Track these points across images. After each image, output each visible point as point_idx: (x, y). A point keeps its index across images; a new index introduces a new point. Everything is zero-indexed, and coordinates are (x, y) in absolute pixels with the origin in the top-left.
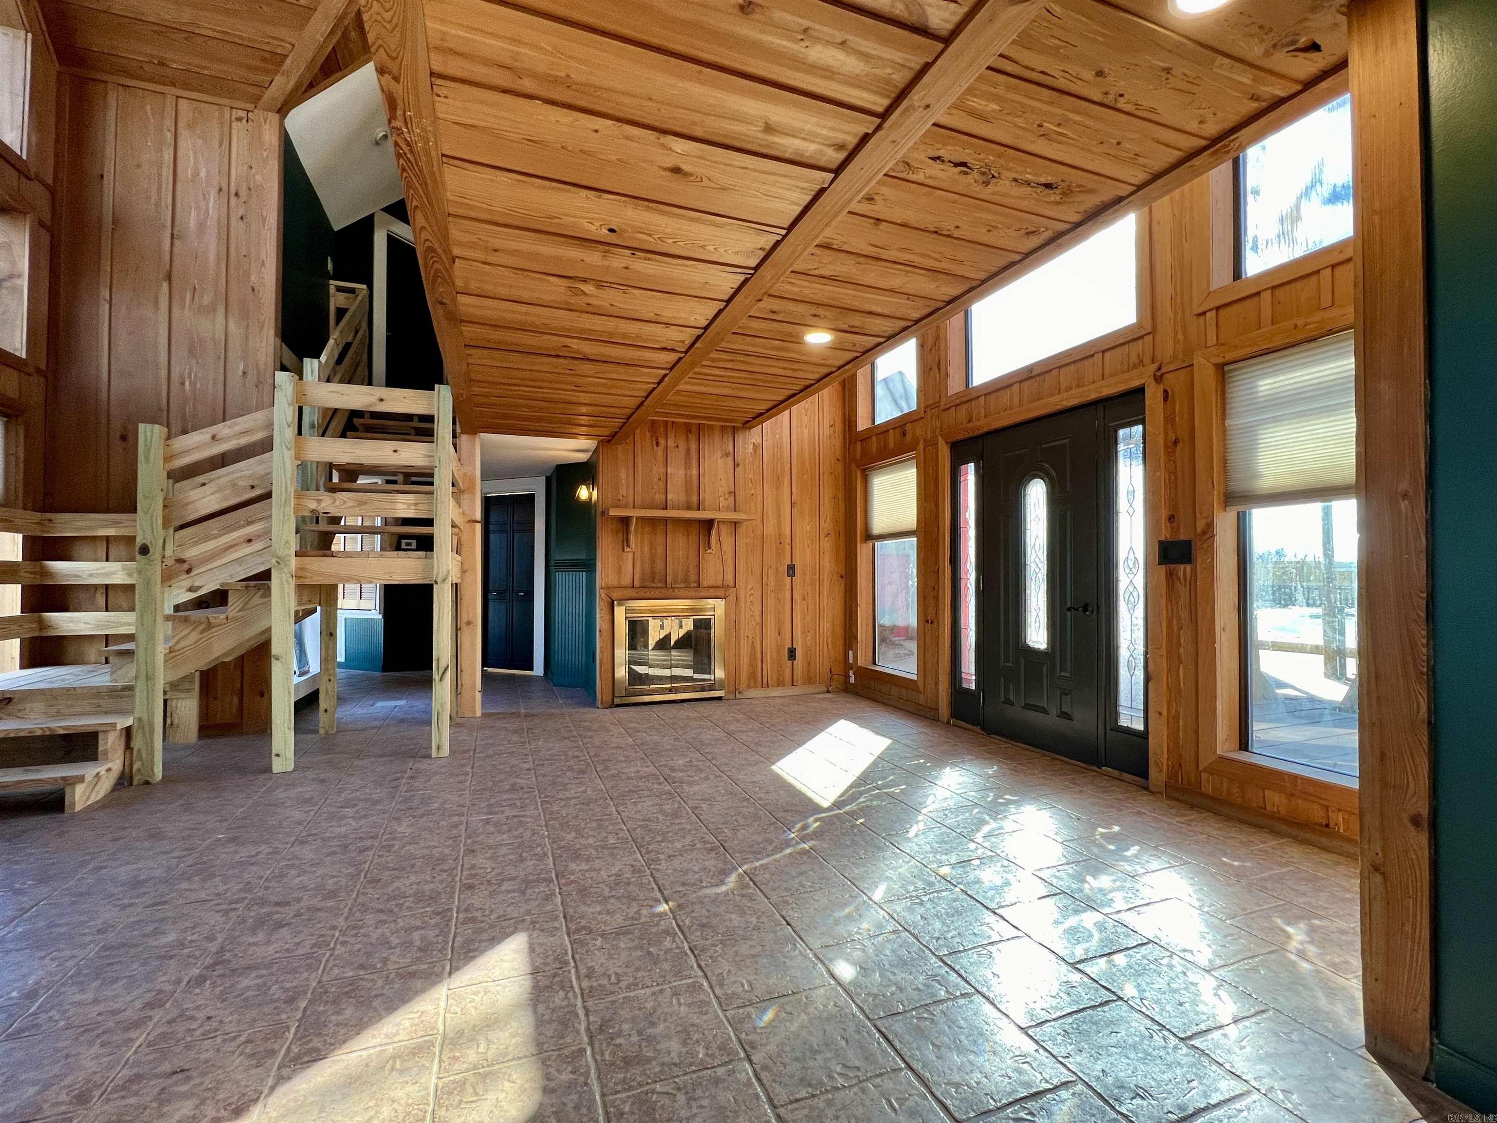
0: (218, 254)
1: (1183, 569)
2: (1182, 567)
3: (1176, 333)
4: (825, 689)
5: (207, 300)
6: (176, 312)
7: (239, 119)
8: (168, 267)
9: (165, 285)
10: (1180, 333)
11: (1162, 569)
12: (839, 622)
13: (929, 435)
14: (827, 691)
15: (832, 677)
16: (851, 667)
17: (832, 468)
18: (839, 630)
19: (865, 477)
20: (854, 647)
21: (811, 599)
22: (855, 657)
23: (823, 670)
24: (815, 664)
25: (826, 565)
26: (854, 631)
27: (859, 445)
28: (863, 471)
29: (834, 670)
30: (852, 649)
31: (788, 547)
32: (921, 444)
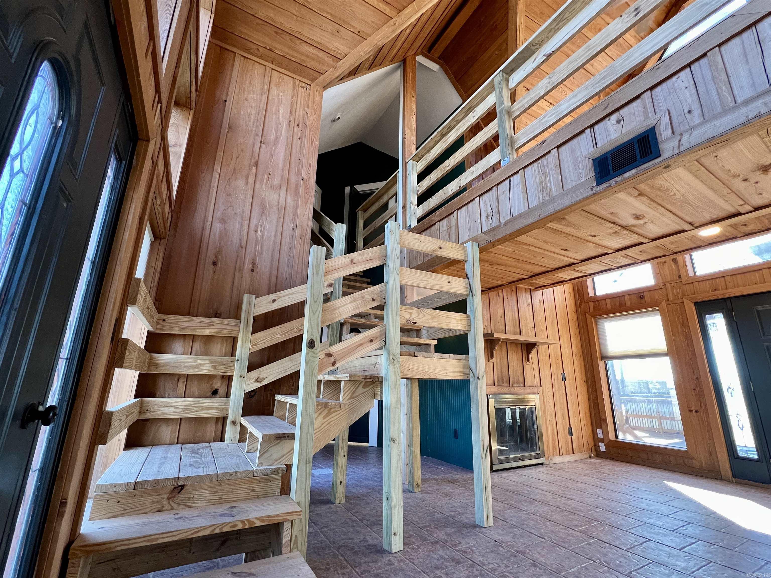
0: (285, 156)
4: (588, 456)
5: (276, 181)
6: (257, 186)
7: (303, 87)
8: (257, 158)
9: (254, 168)
12: (587, 410)
13: (671, 298)
14: (590, 457)
15: (590, 447)
16: (602, 440)
17: (572, 316)
18: (588, 416)
19: (596, 322)
20: (603, 427)
21: (574, 395)
22: (606, 433)
23: (585, 443)
24: (581, 439)
25: (578, 374)
26: (602, 416)
27: (591, 304)
28: (595, 319)
29: (589, 443)
30: (601, 428)
31: (561, 362)
32: (664, 303)
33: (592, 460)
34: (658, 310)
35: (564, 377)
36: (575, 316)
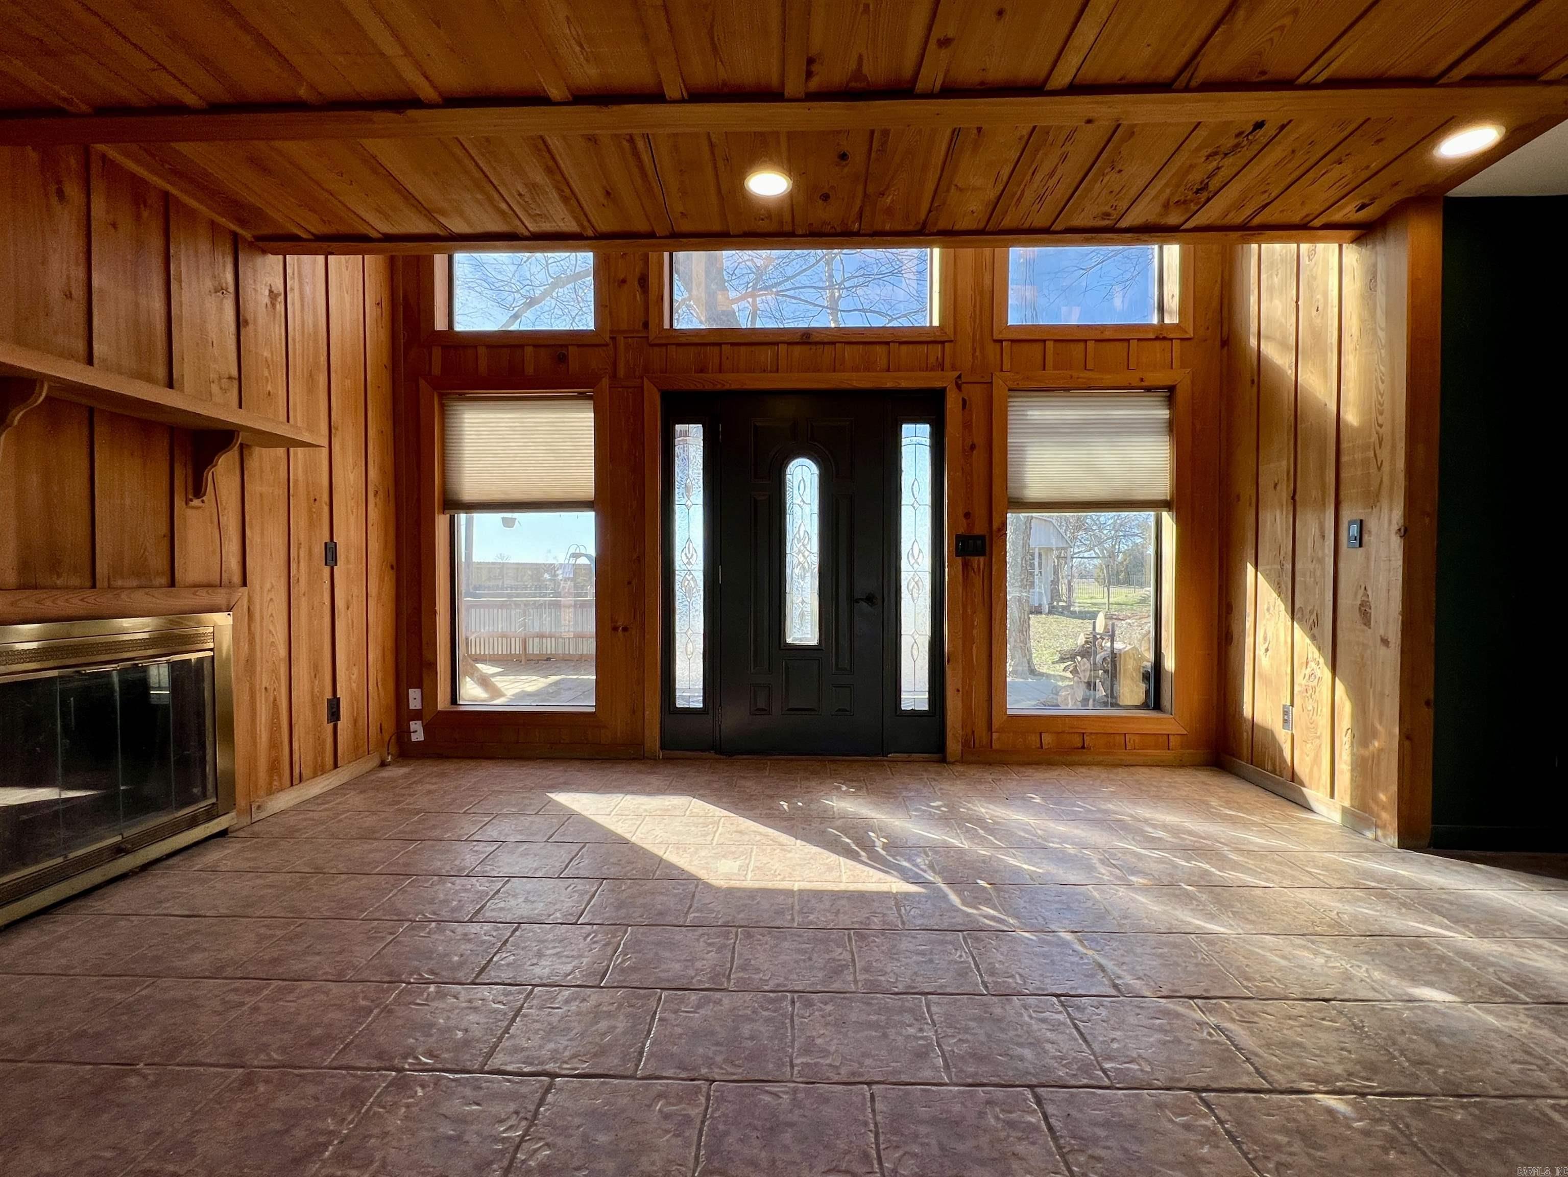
1: (978, 561)
2: (976, 558)
3: (974, 350)
4: (376, 762)
10: (978, 350)
11: (959, 560)
12: (390, 644)
13: (621, 372)
14: (383, 764)
15: (387, 738)
16: (417, 715)
17: (379, 379)
18: (390, 658)
19: (442, 407)
20: (426, 682)
21: (357, 607)
22: (430, 697)
23: (373, 730)
24: (362, 722)
25: (375, 546)
26: (427, 655)
27: (437, 353)
28: (441, 396)
29: (385, 726)
30: (419, 686)
31: (326, 509)
32: (605, 382)
33: (386, 773)
34: (590, 398)
35: (331, 554)
36: (386, 376)
